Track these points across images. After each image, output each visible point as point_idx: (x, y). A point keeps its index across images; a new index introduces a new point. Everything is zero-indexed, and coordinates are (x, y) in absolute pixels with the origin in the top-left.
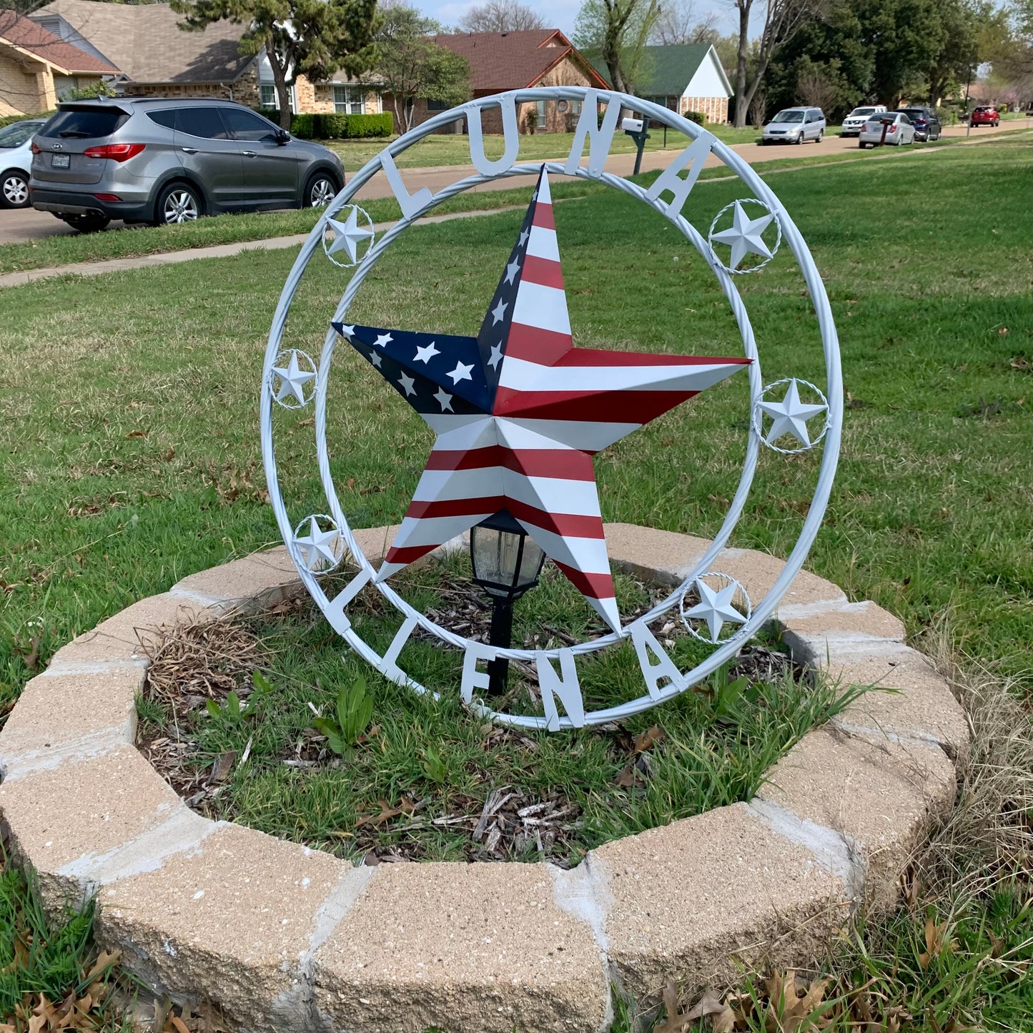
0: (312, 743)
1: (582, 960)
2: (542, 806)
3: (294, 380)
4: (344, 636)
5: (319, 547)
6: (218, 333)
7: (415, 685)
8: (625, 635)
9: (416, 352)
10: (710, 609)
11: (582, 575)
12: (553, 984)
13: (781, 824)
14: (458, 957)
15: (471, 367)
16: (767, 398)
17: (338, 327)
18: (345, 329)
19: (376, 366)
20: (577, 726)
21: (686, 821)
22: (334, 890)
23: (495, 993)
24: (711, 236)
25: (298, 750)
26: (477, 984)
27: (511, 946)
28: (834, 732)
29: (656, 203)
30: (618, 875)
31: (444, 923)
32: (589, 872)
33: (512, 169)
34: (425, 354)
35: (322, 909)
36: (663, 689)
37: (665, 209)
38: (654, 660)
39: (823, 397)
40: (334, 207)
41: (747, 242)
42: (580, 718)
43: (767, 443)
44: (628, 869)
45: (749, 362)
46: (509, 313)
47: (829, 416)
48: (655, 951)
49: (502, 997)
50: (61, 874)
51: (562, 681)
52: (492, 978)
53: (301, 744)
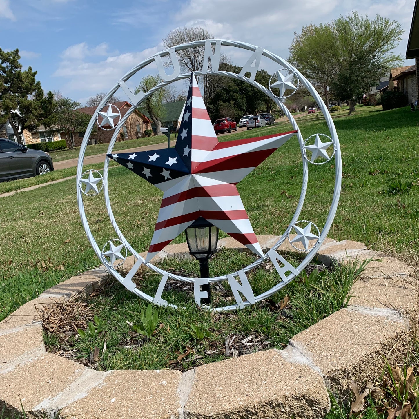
0: (133, 337)
1: (312, 378)
2: (251, 337)
3: (92, 183)
4: (134, 291)
5: (115, 253)
6: (15, 220)
7: (172, 305)
8: (266, 258)
9: (149, 158)
10: (303, 236)
11: (243, 235)
12: (305, 391)
13: (365, 311)
14: (255, 392)
15: (176, 158)
16: (307, 144)
17: (110, 156)
18: (113, 156)
19: (130, 169)
20: (252, 303)
21: (325, 319)
22: (180, 382)
23: (279, 402)
24: (269, 86)
25: (129, 341)
26: (270, 400)
27: (277, 381)
28: (363, 279)
29: (243, 78)
30: (308, 345)
31: (240, 381)
32: (294, 347)
33: (178, 77)
34: (153, 158)
35: (179, 390)
36: (288, 277)
37: (248, 80)
38: (282, 265)
39: (331, 139)
40: (101, 106)
41: (285, 85)
42: (253, 300)
43: (312, 162)
44: (311, 341)
45: (297, 132)
46: (189, 133)
47: (335, 145)
48: (343, 367)
49: (283, 403)
50: (36, 409)
51: (241, 285)
52: (276, 396)
53: (129, 339)
